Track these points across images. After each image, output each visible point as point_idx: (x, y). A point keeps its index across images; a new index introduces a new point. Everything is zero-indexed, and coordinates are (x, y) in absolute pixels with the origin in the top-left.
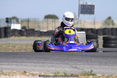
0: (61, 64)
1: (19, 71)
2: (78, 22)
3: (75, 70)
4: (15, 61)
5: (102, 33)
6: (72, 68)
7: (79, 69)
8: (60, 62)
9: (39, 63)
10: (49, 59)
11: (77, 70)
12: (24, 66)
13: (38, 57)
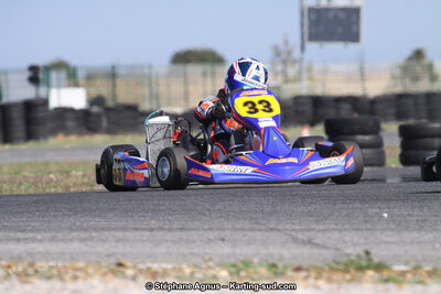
0: (251, 230)
1: (98, 263)
2: (300, 73)
3: (306, 250)
4: (78, 224)
5: (392, 111)
6: (294, 245)
7: (324, 247)
8: (247, 225)
9: (170, 230)
10: (204, 215)
11: (316, 251)
12: (113, 244)
13: (164, 208)
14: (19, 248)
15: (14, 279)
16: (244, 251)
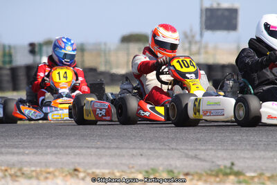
0: (160, 149)
1: (62, 168)
2: (199, 49)
3: (193, 163)
4: (52, 143)
6: (186, 159)
7: (204, 160)
8: (157, 145)
9: (109, 148)
10: (131, 139)
11: (199, 163)
12: (73, 156)
13: (106, 134)
14: (14, 159)
15: (9, 179)
16: (154, 163)
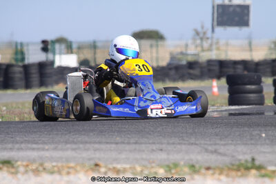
0: (179, 144)
1: (83, 164)
2: (211, 45)
3: (213, 157)
4: (71, 139)
5: (269, 70)
6: (206, 154)
7: (224, 155)
8: (177, 140)
9: (129, 143)
10: (150, 134)
11: (219, 158)
12: (93, 152)
13: (125, 130)
14: (34, 154)
15: (31, 174)
16: (175, 157)
